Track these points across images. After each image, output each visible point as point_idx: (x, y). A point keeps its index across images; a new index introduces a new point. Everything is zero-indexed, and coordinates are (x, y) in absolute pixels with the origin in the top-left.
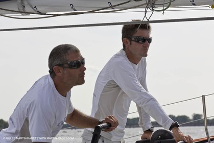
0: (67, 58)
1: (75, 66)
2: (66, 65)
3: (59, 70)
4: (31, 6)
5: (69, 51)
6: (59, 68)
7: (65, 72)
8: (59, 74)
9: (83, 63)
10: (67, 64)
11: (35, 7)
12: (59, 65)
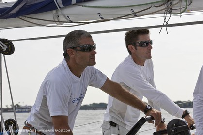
0: (80, 42)
1: (87, 49)
2: (78, 48)
3: (72, 52)
4: (64, 16)
5: (82, 36)
6: (73, 50)
7: (78, 54)
8: (72, 56)
9: (94, 48)
10: (80, 47)
11: (68, 17)
12: (73, 48)
